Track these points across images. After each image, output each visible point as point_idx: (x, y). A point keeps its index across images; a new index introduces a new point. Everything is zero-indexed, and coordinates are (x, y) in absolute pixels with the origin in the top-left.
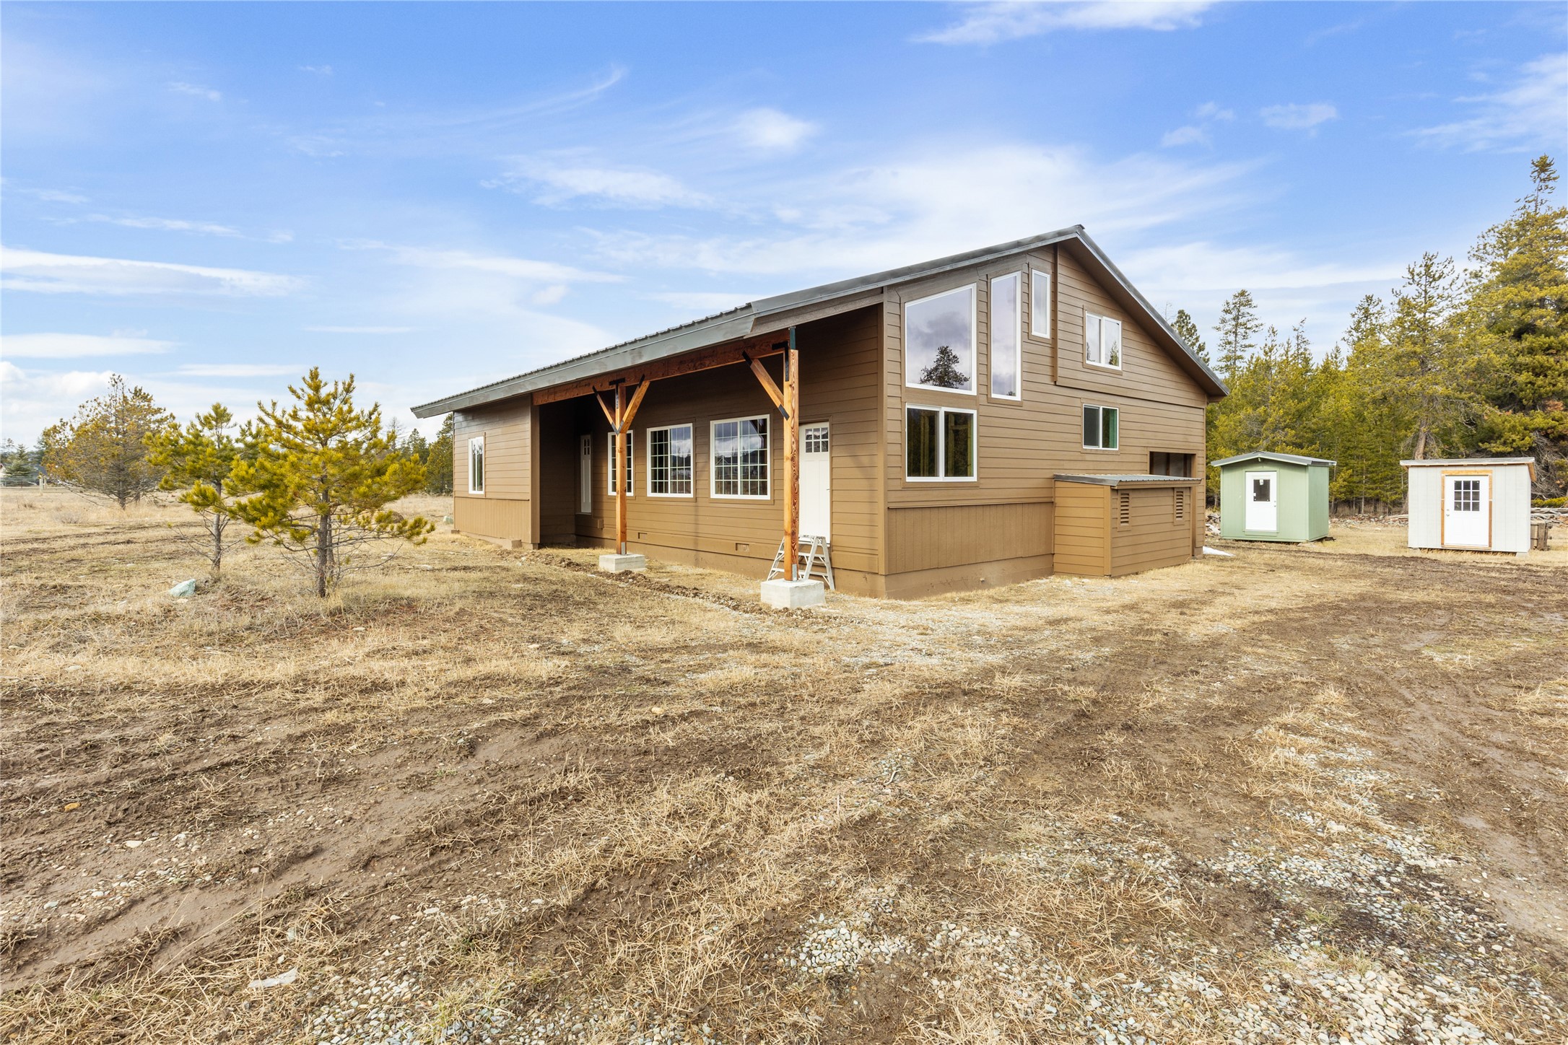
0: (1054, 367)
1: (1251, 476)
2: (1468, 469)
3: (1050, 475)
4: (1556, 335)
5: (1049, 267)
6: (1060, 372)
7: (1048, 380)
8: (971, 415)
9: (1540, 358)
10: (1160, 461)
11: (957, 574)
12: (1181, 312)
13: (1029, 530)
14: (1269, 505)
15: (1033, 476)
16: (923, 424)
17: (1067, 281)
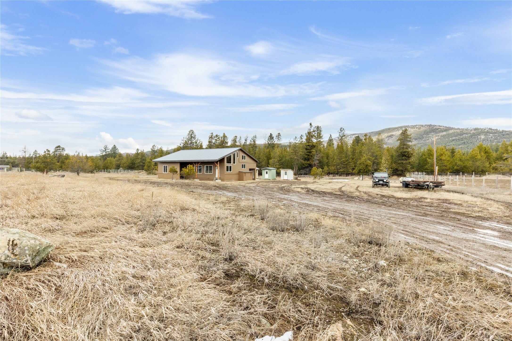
1: (266, 171)
2: (286, 170)
3: (239, 171)
7: (238, 162)
8: (231, 166)
10: (250, 170)
11: (230, 180)
12: (271, 134)
13: (236, 177)
14: (267, 175)
15: (237, 171)
16: (227, 167)
17: (240, 152)
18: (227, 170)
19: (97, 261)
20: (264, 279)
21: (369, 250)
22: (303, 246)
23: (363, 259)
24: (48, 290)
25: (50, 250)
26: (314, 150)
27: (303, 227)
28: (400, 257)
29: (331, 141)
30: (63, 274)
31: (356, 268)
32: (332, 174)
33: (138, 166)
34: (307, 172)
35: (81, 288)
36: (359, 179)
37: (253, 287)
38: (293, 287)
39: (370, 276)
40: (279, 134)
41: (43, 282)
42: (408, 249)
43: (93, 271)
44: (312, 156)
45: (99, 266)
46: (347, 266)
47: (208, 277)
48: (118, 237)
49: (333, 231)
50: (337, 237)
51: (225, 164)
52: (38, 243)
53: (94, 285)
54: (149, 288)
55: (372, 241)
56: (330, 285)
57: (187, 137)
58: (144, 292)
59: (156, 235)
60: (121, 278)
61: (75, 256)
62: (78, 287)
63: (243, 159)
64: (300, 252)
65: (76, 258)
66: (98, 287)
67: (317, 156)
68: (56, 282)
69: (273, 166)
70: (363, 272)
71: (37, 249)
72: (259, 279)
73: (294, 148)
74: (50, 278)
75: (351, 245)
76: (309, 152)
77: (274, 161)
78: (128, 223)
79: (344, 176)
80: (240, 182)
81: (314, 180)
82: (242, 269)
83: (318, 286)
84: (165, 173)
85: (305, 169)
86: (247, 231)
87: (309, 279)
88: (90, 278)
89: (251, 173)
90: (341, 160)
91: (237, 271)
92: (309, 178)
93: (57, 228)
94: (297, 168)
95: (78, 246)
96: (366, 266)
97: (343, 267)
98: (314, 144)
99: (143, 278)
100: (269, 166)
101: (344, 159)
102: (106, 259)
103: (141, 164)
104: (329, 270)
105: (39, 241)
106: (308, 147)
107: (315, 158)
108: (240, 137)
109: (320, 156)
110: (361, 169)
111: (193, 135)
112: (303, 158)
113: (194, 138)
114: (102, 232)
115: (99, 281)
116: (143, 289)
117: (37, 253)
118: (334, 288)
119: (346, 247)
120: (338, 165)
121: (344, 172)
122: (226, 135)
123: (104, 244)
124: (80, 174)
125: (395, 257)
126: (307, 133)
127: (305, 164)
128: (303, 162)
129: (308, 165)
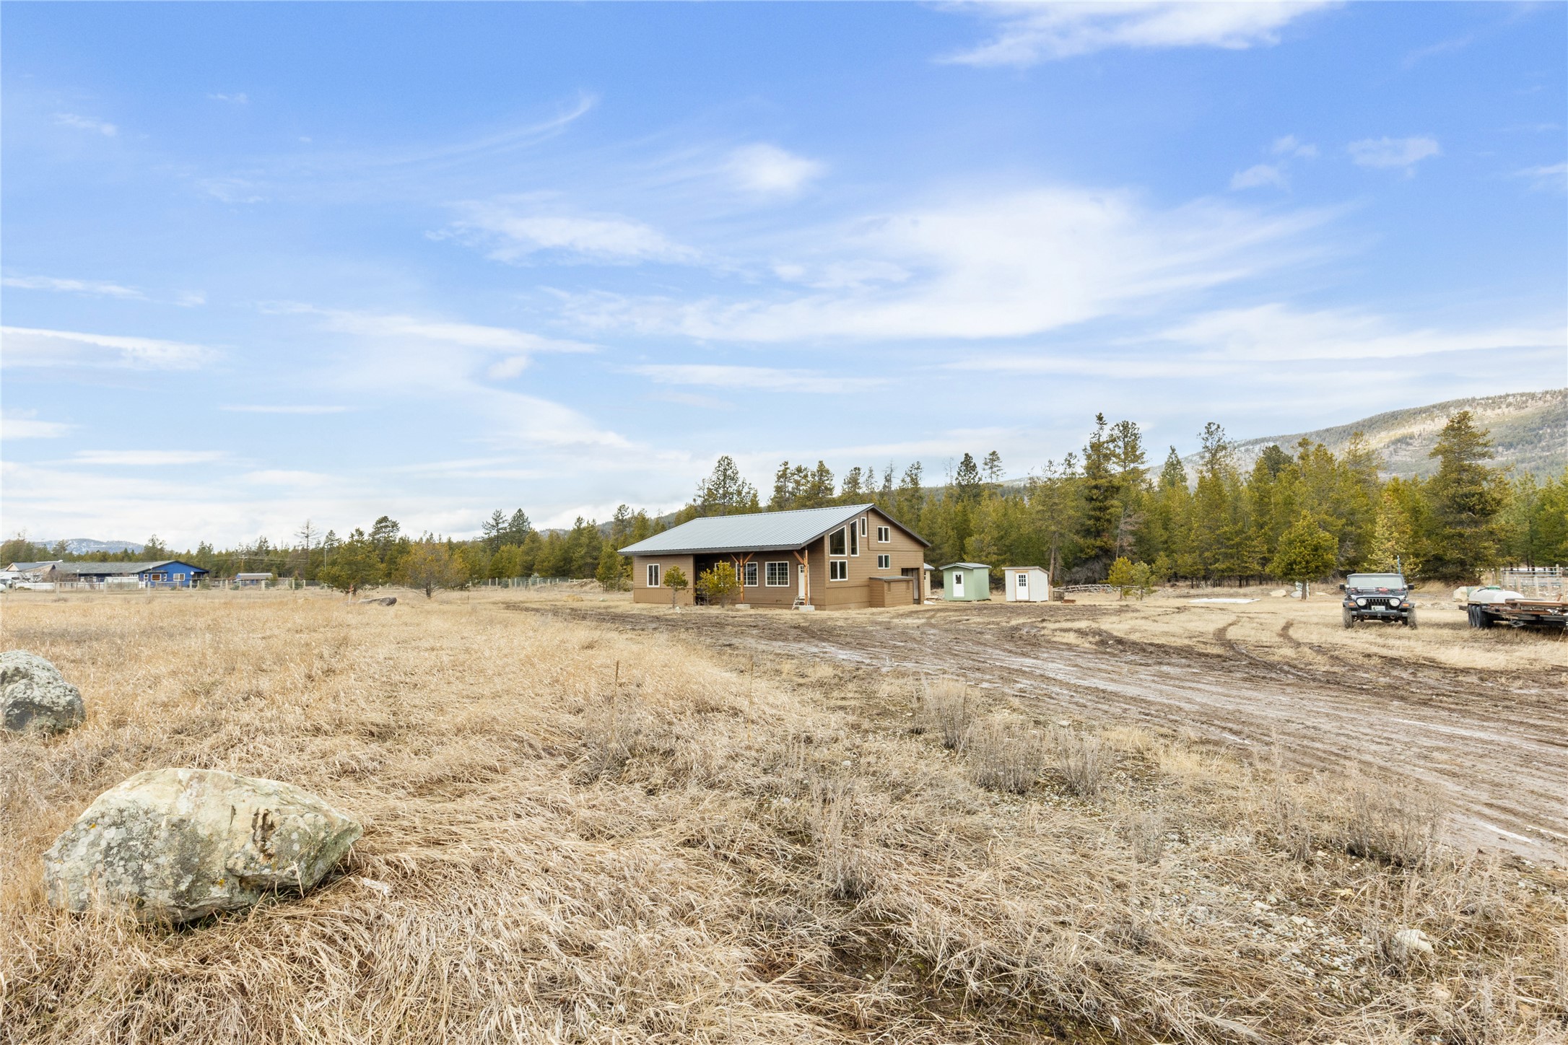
0: (868, 545)
1: (955, 573)
2: (1023, 571)
3: (869, 577)
4: (1103, 503)
5: (866, 515)
6: (870, 546)
7: (868, 549)
8: (846, 562)
10: (905, 571)
11: (845, 605)
12: (967, 455)
13: (862, 594)
14: (961, 586)
15: (863, 578)
16: (834, 565)
17: (872, 519)
18: (834, 576)
19: (466, 878)
20: (961, 977)
21: (1353, 883)
22: (1096, 854)
23: (1333, 918)
24: (341, 966)
25: (349, 841)
26: (1115, 502)
27: (1094, 782)
28: (1488, 918)
29: (1174, 466)
30: (379, 917)
31: (1304, 955)
32: (1185, 578)
33: (580, 567)
34: (1097, 576)
35: (422, 968)
36: (1288, 595)
37: (928, 1005)
38: (1066, 1017)
39: (1367, 991)
40: (994, 453)
41: (331, 941)
42: (1522, 884)
43: (456, 911)
44: (1109, 521)
45: (471, 896)
46: (1268, 944)
47: (778, 955)
48: (524, 800)
49: (1203, 798)
50: (1221, 823)
51: (826, 557)
52: (322, 820)
53: (456, 962)
54: (604, 992)
55: (1361, 847)
56: (1207, 1019)
57: (714, 478)
58: (589, 1001)
59: (625, 799)
60: (527, 945)
61: (409, 857)
62: (416, 963)
63: (880, 539)
64: (1085, 879)
65: (413, 865)
66: (466, 971)
67: (1128, 520)
68: (362, 943)
69: (979, 557)
70: (1336, 972)
71: (320, 838)
72: (947, 975)
73: (1046, 496)
74: (346, 929)
75: (1278, 856)
76: (1100, 509)
77: (982, 541)
78: (551, 752)
79: (1231, 586)
80: (874, 610)
81: (1121, 599)
82: (887, 933)
83: (1159, 1018)
84: (653, 586)
85: (1090, 565)
86: (900, 791)
87: (1126, 990)
88: (447, 934)
89: (908, 581)
90: (1218, 532)
91: (871, 941)
92: (1104, 594)
93: (371, 765)
94: (1060, 561)
95: (420, 825)
96: (1344, 946)
97: (1253, 944)
98: (1116, 483)
99: (587, 950)
100: (965, 557)
101: (1226, 529)
102: (489, 873)
103: (589, 560)
104: (1200, 955)
105: (326, 816)
106: (1095, 491)
107: (1122, 526)
108: (871, 471)
109: (1140, 520)
110: (1295, 562)
111: (729, 472)
112: (1078, 527)
113: (732, 479)
114: (485, 780)
115: (470, 949)
116: (589, 991)
117: (320, 850)
118: (1223, 1034)
119: (1260, 866)
120: (1208, 550)
121: (1232, 570)
122: (827, 466)
123: (486, 824)
124: (433, 594)
125: (1467, 919)
126: (1089, 448)
127: (1088, 547)
128: (1080, 541)
129: (1097, 550)
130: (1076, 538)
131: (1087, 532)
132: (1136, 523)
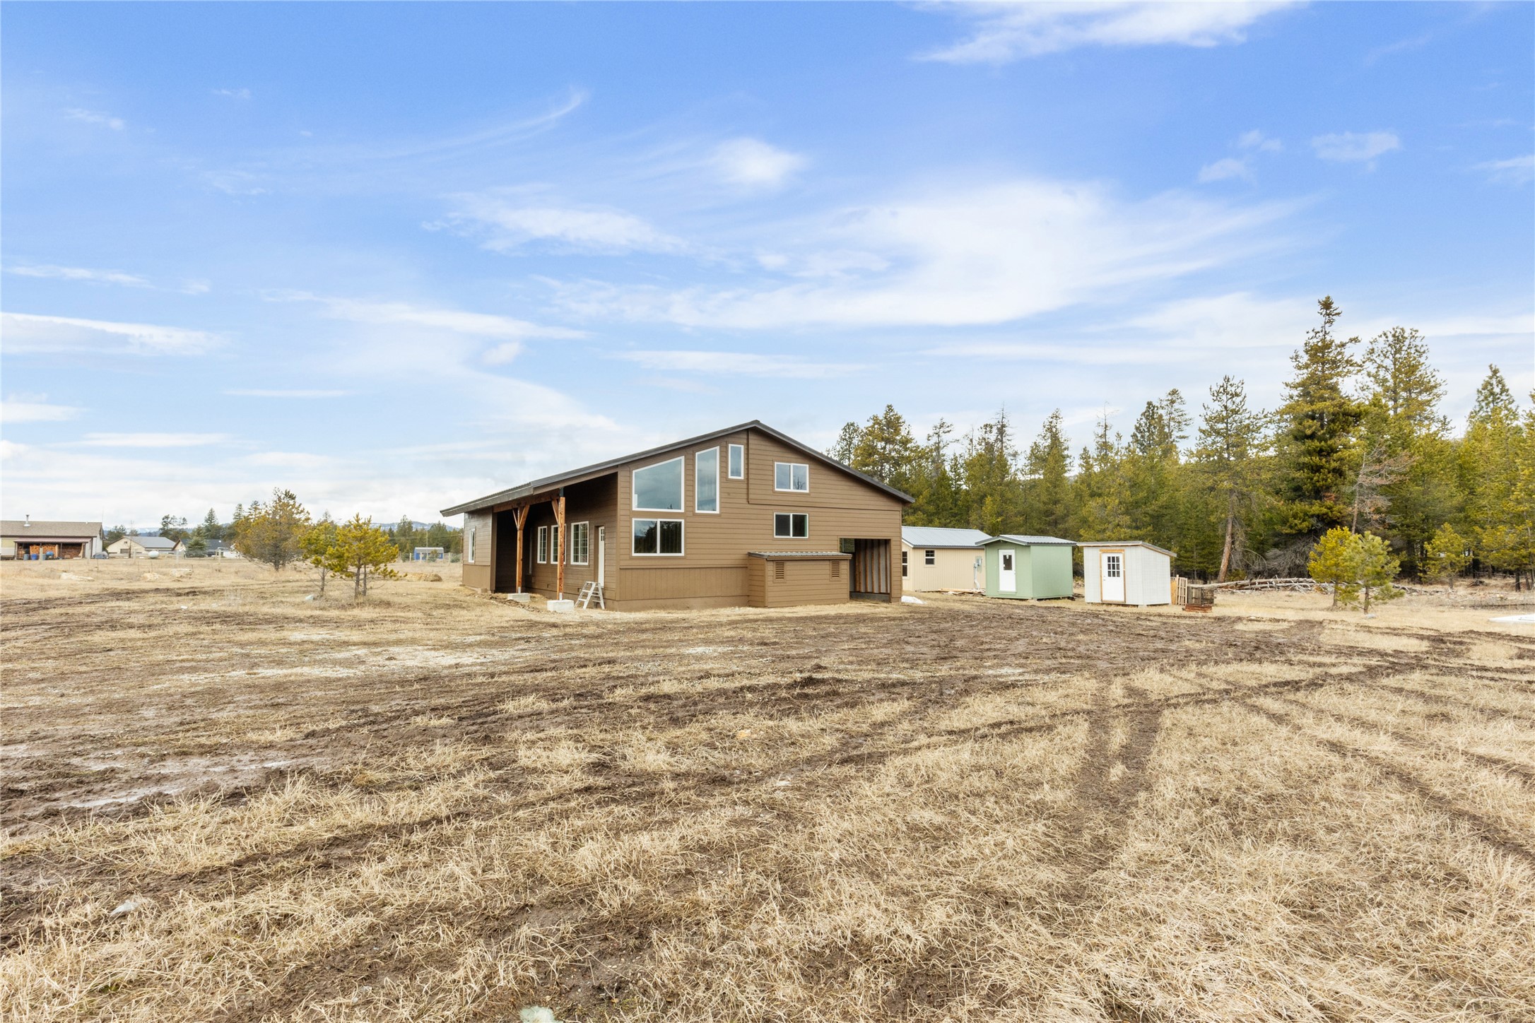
0: (748, 494)
1: (1003, 552)
2: (1114, 548)
3: (746, 552)
4: (1326, 441)
5: (745, 441)
6: (751, 496)
7: (745, 501)
8: (680, 523)
9: (1316, 459)
10: (853, 544)
11: (669, 602)
12: (1150, 403)
13: (728, 582)
14: (1011, 573)
15: (734, 555)
16: (645, 528)
17: (760, 447)
18: (646, 546)
26: (1351, 439)
29: (1494, 395)
32: (1494, 571)
40: (1174, 392)
44: (1338, 471)
51: (623, 513)
63: (782, 485)
67: (1377, 467)
76: (1320, 452)
81: (1330, 605)
85: (1299, 546)
94: (1241, 537)
98: (1354, 407)
106: (1310, 422)
112: (1276, 482)
126: (1302, 353)
127: (1295, 516)
128: (1279, 504)
129: (1314, 521)
130: (1272, 500)
131: (1298, 492)
132: (1391, 473)
